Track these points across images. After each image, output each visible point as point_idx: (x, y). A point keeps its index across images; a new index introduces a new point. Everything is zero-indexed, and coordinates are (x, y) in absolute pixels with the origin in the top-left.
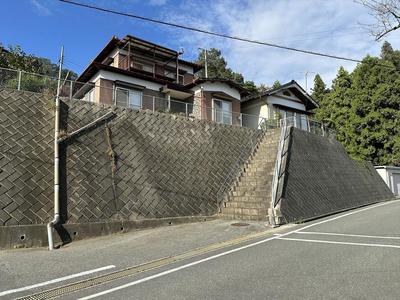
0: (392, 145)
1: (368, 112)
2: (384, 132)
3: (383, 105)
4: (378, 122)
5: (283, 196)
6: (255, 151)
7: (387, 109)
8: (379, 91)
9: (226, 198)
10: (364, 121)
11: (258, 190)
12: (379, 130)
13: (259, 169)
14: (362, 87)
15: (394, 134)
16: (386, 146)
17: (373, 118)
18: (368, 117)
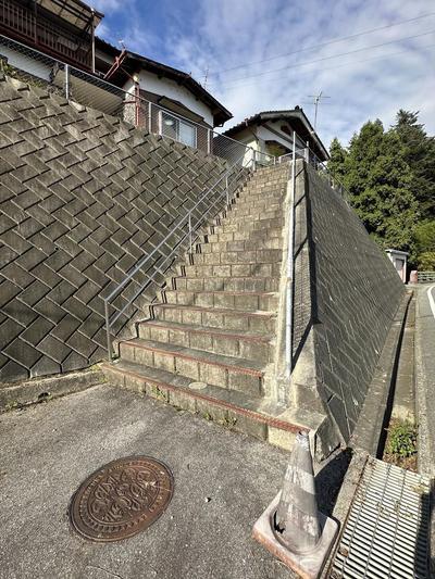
0: (385, 229)
1: (363, 190)
2: (378, 213)
3: (381, 181)
4: (374, 202)
5: (315, 320)
6: (233, 202)
7: (386, 186)
8: (378, 164)
9: (146, 308)
10: (359, 200)
11: (232, 289)
12: (372, 211)
13: (238, 236)
14: (360, 160)
15: (389, 215)
16: (379, 229)
17: (369, 196)
18: (363, 195)
